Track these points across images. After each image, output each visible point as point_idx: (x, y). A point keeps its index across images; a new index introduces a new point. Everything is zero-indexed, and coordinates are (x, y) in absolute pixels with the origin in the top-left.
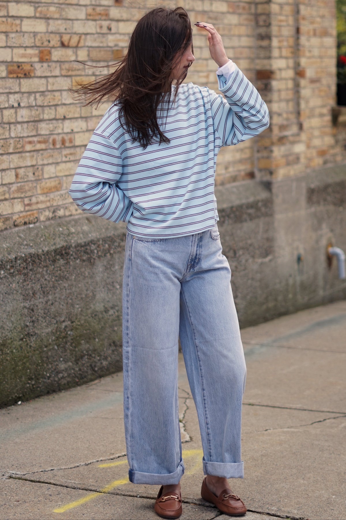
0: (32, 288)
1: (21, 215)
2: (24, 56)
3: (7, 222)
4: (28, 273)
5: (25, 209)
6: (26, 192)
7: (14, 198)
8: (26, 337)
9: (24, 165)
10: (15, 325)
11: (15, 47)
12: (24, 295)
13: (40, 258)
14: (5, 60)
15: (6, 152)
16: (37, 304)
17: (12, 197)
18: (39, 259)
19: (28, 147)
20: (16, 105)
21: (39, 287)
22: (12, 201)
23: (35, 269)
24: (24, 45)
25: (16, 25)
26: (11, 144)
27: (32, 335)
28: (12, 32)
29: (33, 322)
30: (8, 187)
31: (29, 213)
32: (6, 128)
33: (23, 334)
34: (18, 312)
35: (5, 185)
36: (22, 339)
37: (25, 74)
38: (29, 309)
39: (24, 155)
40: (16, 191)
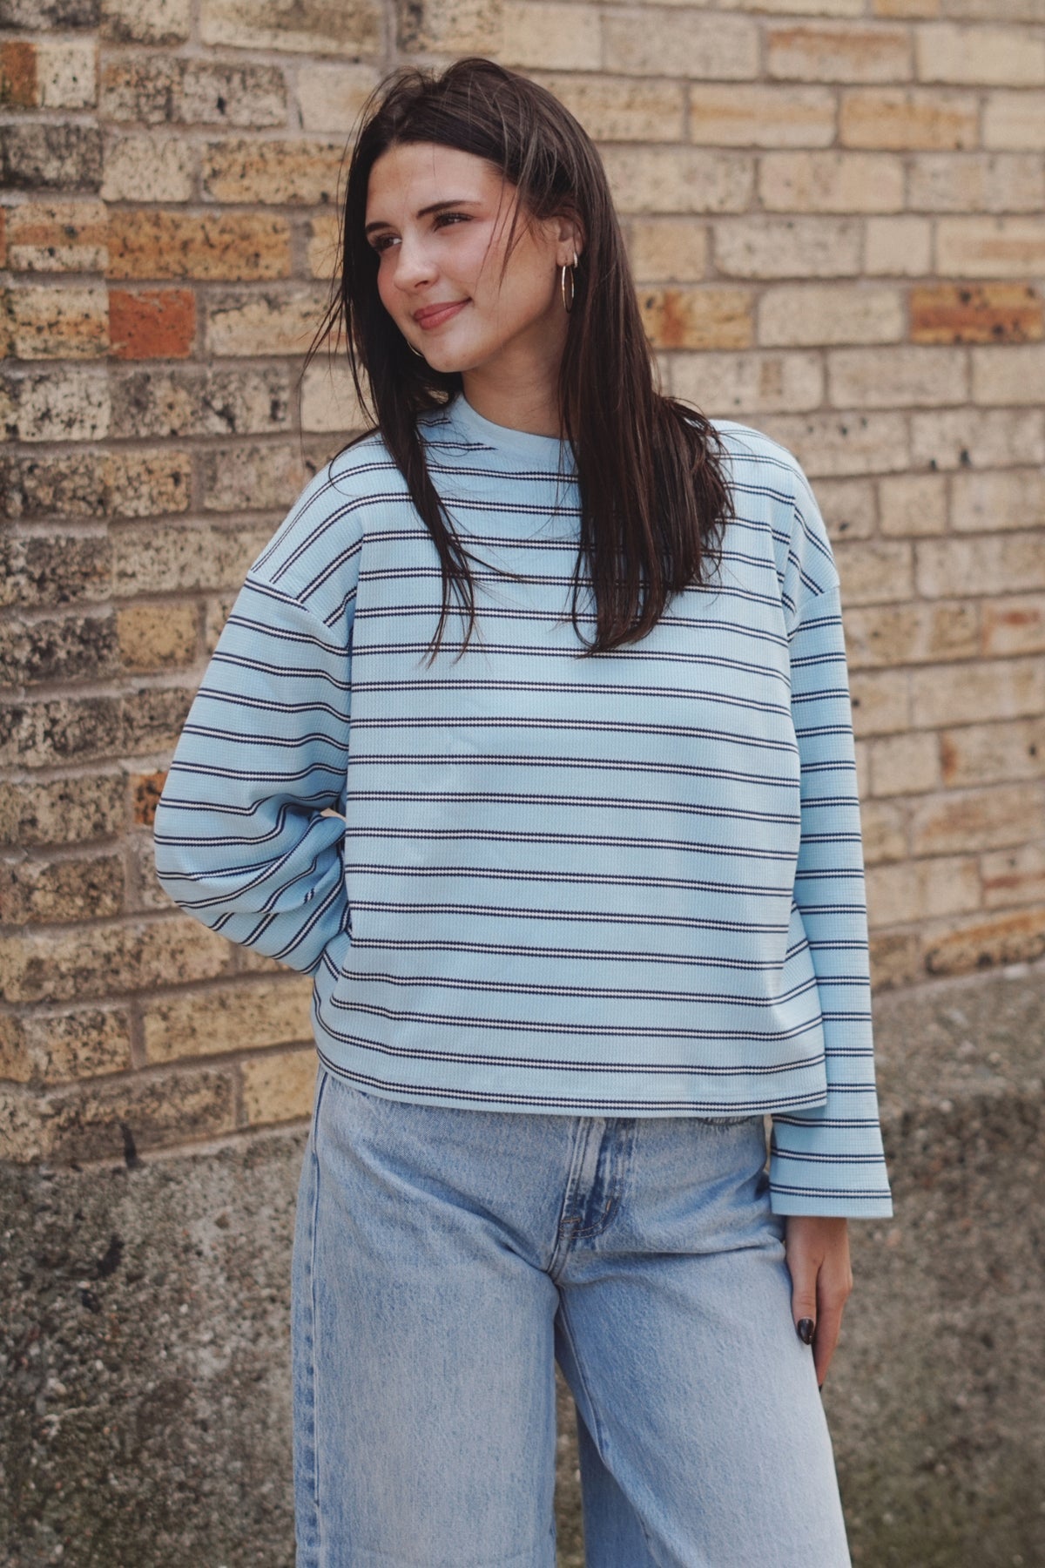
0: (988, 1245)
1: (965, 925)
2: (993, 250)
3: (894, 959)
4: (965, 1181)
5: (983, 899)
6: (990, 827)
7: (932, 856)
8: (947, 1455)
9: (984, 714)
10: (894, 1405)
11: (948, 214)
12: (942, 1278)
13: (1030, 1115)
14: (897, 269)
15: (895, 659)
16: (1012, 1312)
17: (919, 848)
18: (1024, 1121)
19: (1006, 639)
20: (948, 459)
21: (1020, 1239)
22: (920, 867)
23: (1004, 1164)
24: (996, 206)
25: (957, 120)
26: (916, 624)
27: (979, 1448)
28: (936, 151)
29: (989, 1390)
30: (899, 809)
31: (1001, 918)
32: (897, 556)
33: (933, 1444)
34: (910, 1349)
35: (887, 798)
36: (929, 1467)
37: (998, 331)
38: (967, 1335)
39: (982, 670)
40: (938, 823)
